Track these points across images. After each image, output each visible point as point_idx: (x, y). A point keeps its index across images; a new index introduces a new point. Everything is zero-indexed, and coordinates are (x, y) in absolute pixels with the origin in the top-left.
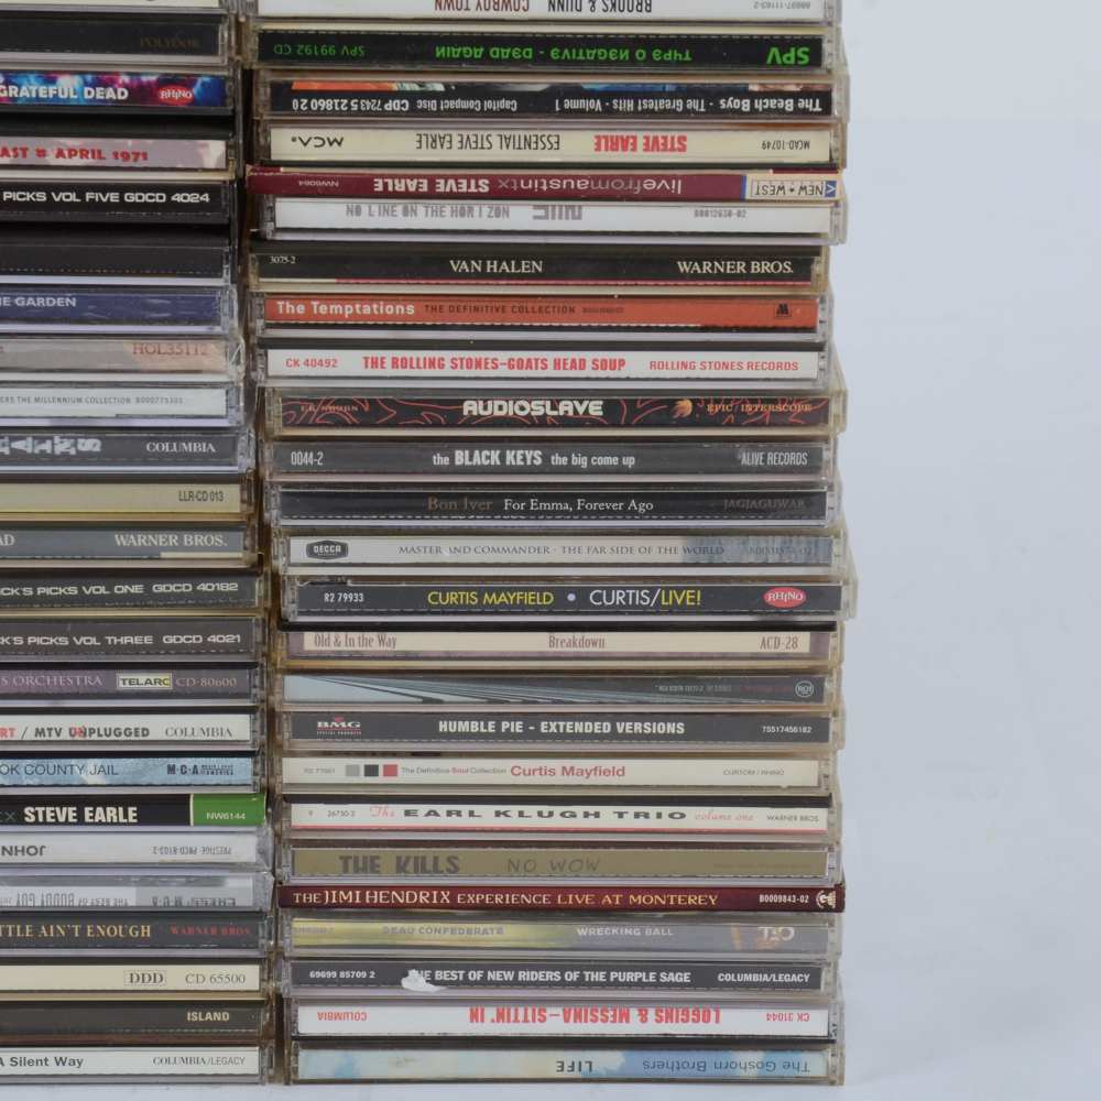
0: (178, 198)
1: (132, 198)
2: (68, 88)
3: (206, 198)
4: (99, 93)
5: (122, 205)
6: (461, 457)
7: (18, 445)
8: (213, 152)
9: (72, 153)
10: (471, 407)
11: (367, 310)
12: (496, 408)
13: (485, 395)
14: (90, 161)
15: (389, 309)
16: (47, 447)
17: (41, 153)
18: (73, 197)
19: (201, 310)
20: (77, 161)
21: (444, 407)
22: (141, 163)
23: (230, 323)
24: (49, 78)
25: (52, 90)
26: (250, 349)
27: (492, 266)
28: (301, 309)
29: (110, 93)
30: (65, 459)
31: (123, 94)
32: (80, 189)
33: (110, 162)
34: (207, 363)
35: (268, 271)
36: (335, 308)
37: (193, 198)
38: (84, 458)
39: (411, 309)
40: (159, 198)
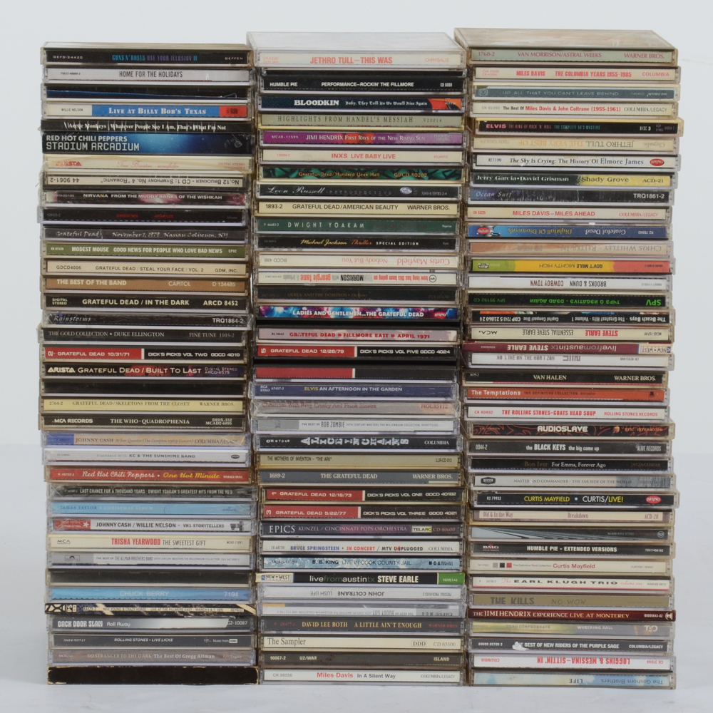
0: (439, 352)
1: (423, 352)
2: (403, 313)
3: (449, 352)
4: (414, 315)
5: (420, 355)
6: (537, 447)
7: (379, 442)
8: (452, 335)
9: (403, 335)
10: (540, 429)
11: (503, 393)
12: (549, 429)
13: (546, 424)
14: (409, 338)
15: (512, 393)
16: (389, 442)
17: (393, 336)
18: (402, 352)
19: (445, 392)
20: (405, 338)
21: (531, 428)
22: (427, 339)
23: (455, 397)
24: (397, 309)
25: (397, 313)
26: (463, 407)
27: (548, 377)
28: (480, 393)
29: (418, 315)
30: (396, 447)
31: (422, 315)
32: (405, 349)
33: (416, 339)
34: (447, 411)
35: (469, 379)
36: (492, 393)
37: (444, 352)
38: (402, 447)
39: (519, 393)
40: (432, 352)
